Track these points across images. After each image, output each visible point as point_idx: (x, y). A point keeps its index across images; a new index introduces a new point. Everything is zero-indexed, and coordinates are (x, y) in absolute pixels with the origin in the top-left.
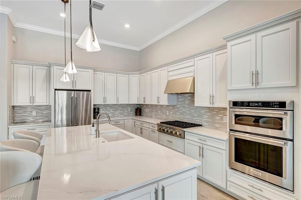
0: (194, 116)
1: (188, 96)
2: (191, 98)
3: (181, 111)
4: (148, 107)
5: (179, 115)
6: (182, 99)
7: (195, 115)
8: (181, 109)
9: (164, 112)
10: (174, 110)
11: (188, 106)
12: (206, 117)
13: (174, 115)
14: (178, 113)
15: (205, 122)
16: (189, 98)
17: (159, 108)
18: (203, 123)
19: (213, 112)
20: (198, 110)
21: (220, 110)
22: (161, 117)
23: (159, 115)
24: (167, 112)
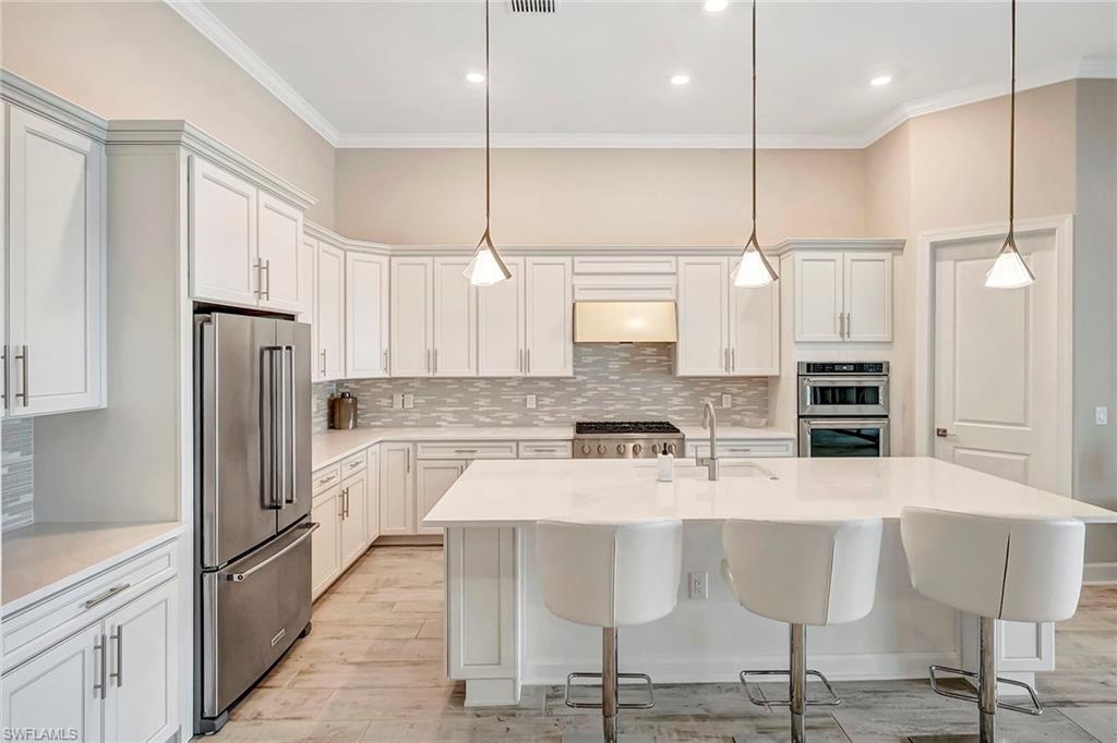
0: (640, 403)
1: (618, 350)
2: (628, 355)
3: (590, 394)
4: (406, 390)
5: (583, 404)
6: (596, 358)
7: (644, 399)
8: (589, 386)
9: (509, 400)
10: (563, 390)
11: (618, 377)
12: (676, 401)
13: (563, 408)
14: (580, 400)
15: (675, 413)
16: (622, 355)
17: (482, 389)
18: (670, 416)
19: (696, 389)
20: (655, 386)
21: (714, 383)
22: (492, 418)
23: (486, 414)
24: (525, 400)
